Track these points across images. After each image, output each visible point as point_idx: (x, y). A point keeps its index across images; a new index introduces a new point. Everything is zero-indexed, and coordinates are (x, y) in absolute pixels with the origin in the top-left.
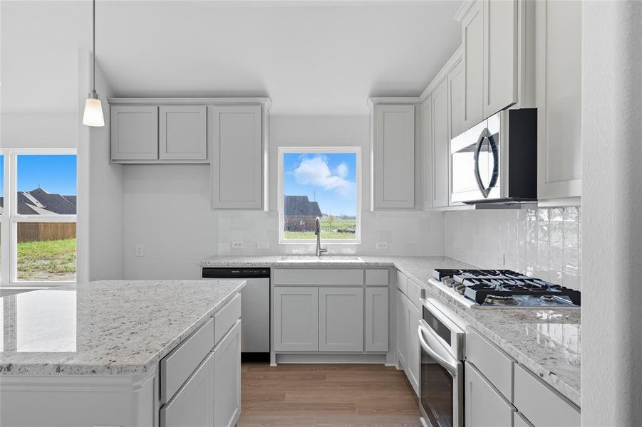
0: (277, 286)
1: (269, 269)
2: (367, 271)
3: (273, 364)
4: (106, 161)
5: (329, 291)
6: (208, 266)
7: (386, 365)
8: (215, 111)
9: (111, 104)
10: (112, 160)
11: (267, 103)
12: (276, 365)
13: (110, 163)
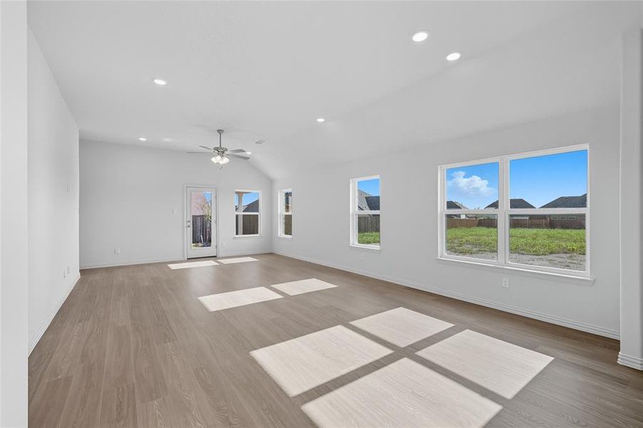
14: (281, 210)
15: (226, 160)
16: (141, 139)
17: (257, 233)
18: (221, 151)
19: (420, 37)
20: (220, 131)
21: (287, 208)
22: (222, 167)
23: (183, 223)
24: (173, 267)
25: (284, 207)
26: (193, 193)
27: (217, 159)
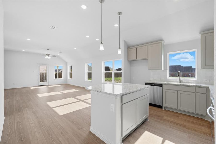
0: (164, 89)
1: (162, 84)
2: (196, 88)
3: (163, 109)
4: (127, 60)
5: (181, 92)
6: (146, 82)
7: (205, 119)
8: (149, 46)
9: (128, 49)
10: (128, 60)
11: (162, 42)
12: (164, 109)
13: (128, 61)
14: (69, 71)
15: (49, 58)
16: (23, 50)
17: (62, 78)
18: (48, 55)
19: (88, 37)
20: (48, 50)
21: (71, 70)
22: (48, 59)
23: (37, 75)
24: (31, 88)
25: (70, 70)
26: (40, 66)
27: (47, 57)
